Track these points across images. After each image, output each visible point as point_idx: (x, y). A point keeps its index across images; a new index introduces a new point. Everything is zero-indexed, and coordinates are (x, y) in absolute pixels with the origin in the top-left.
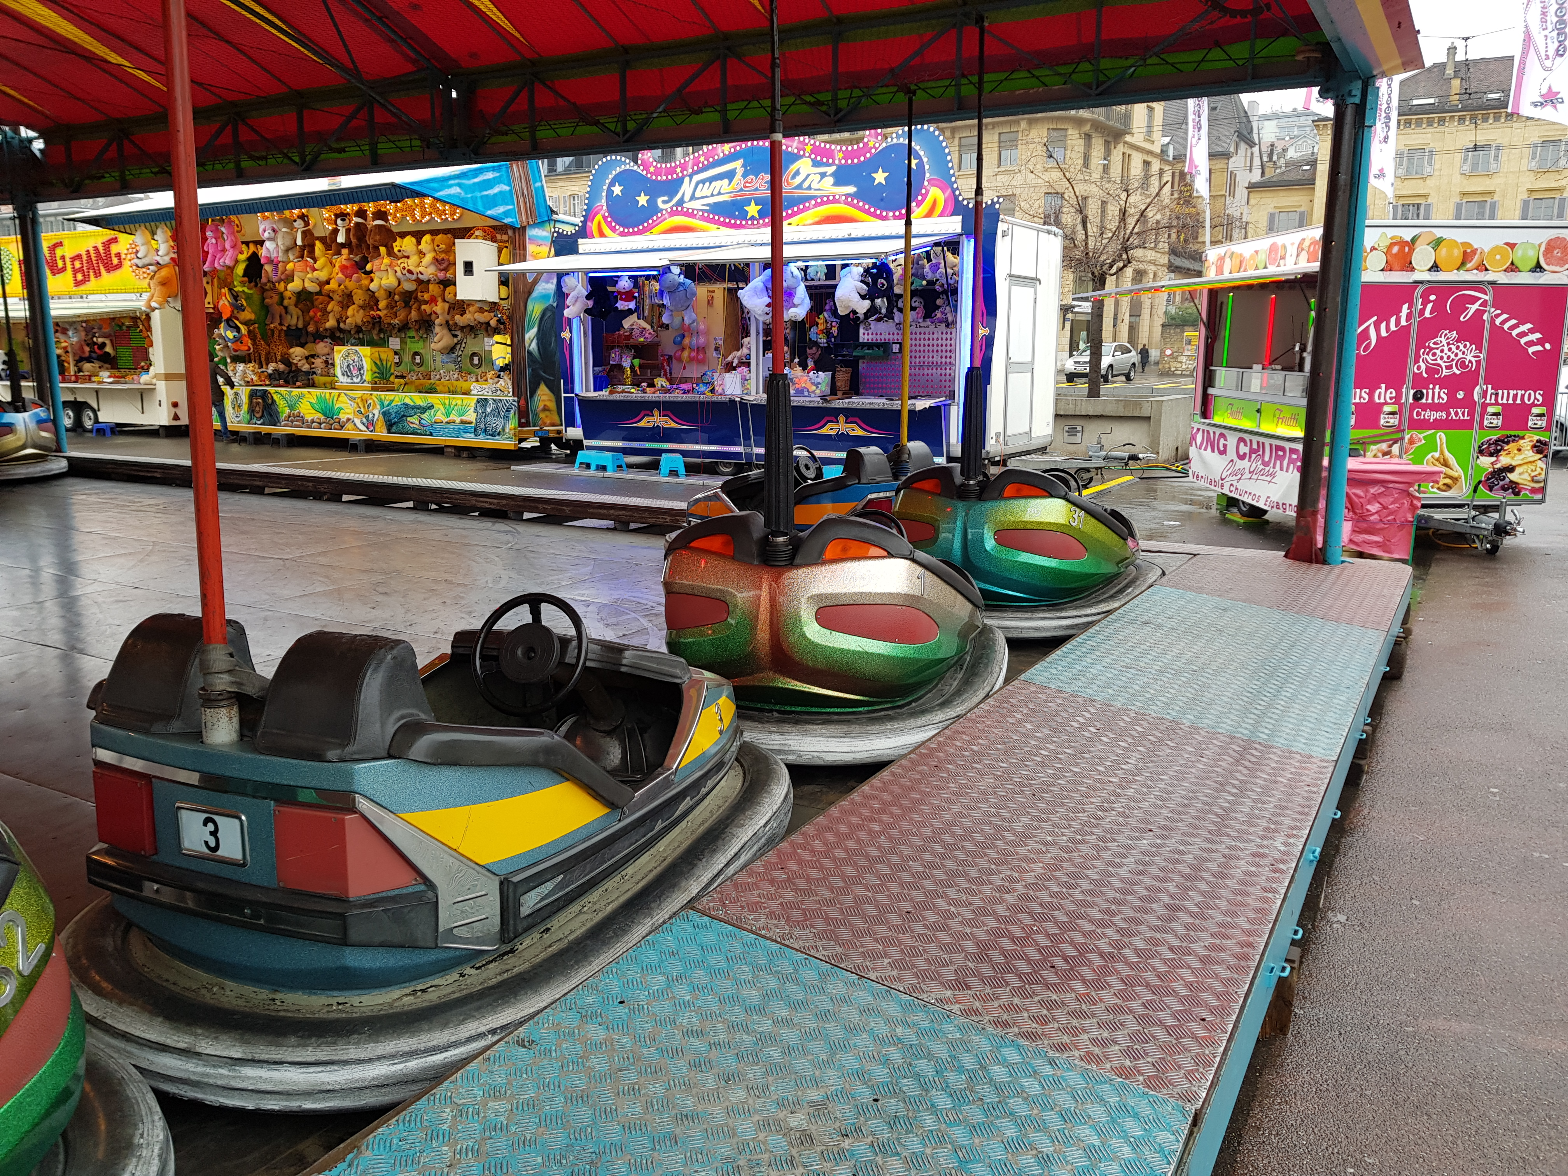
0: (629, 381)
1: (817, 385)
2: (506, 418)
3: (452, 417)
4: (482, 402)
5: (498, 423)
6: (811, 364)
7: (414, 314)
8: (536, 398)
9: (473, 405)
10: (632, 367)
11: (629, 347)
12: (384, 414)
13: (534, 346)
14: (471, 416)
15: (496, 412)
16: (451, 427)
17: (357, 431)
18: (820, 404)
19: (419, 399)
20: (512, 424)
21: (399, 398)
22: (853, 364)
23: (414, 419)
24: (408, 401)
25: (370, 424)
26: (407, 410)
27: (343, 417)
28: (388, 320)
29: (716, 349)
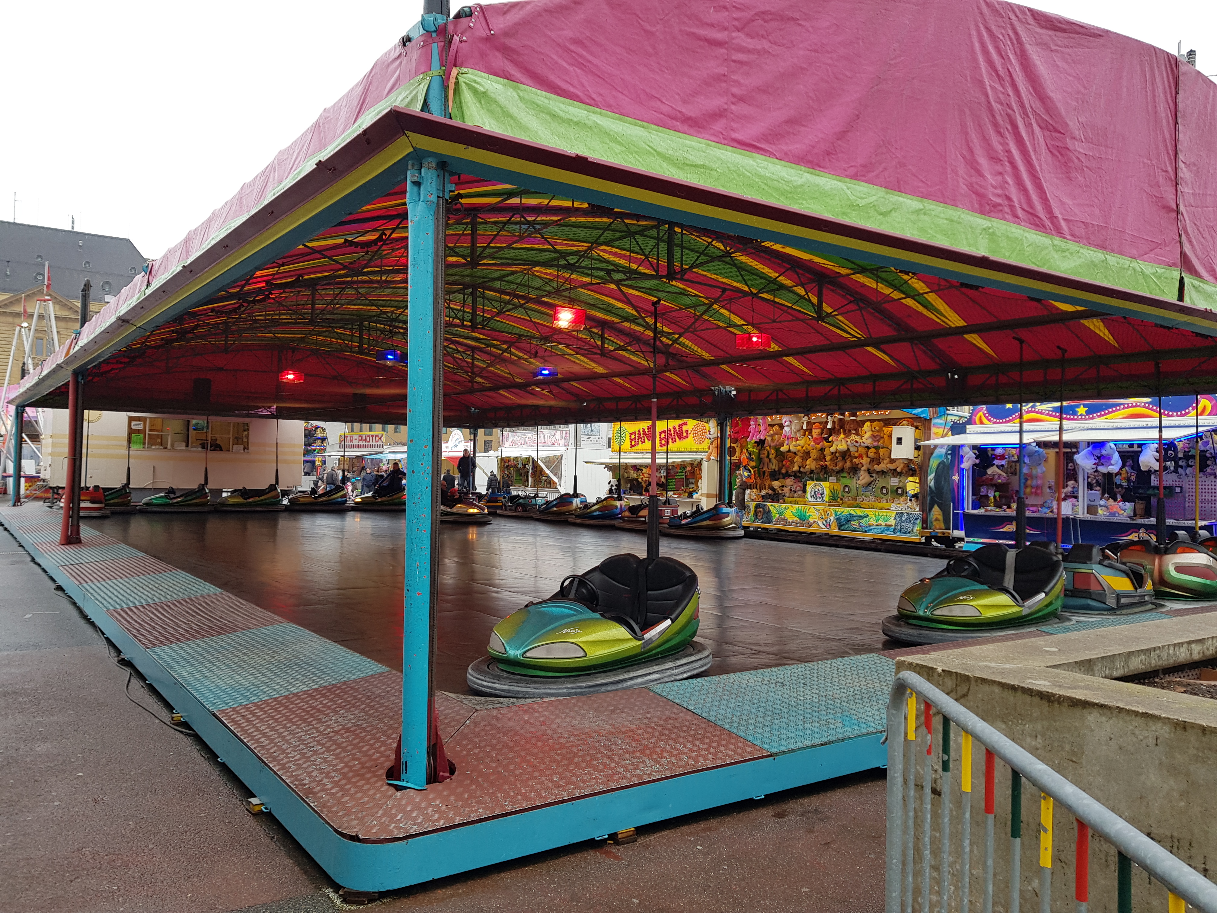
0: (992, 505)
1: (1125, 510)
2: (915, 523)
3: (880, 522)
4: (900, 514)
5: (910, 526)
6: (1119, 498)
7: (848, 464)
8: (932, 513)
9: (894, 515)
10: (995, 497)
11: (993, 485)
12: (837, 519)
13: (932, 484)
14: (892, 522)
15: (908, 520)
16: (879, 527)
17: (820, 528)
18: (1128, 520)
19: (859, 512)
20: (918, 527)
21: (846, 511)
22: (1147, 499)
23: (856, 523)
24: (852, 512)
25: (828, 525)
26: (850, 518)
27: (811, 520)
28: (831, 467)
29: (1050, 487)
